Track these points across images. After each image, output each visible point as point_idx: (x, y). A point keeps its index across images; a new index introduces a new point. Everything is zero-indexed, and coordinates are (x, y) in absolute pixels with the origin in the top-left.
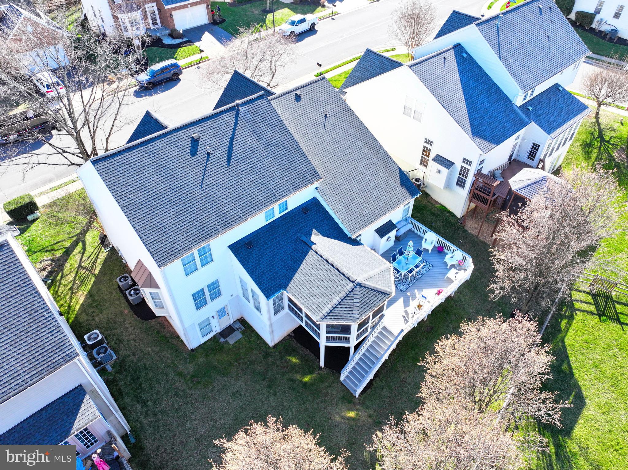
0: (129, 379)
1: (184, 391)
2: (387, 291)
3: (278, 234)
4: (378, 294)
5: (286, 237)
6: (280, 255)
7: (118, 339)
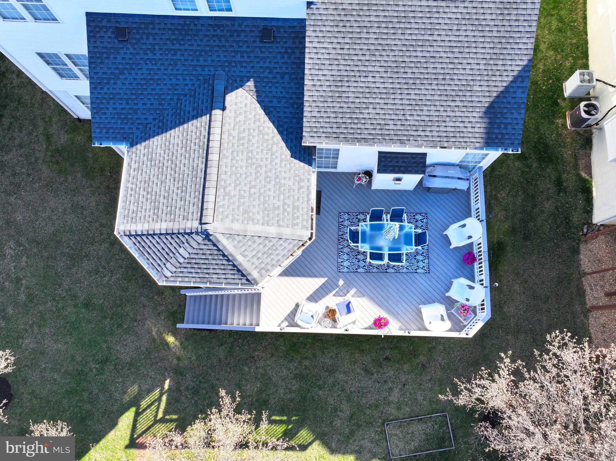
1: (37, 159)
2: (250, 274)
3: (186, 47)
4: (230, 267)
5: (195, 63)
6: (162, 86)
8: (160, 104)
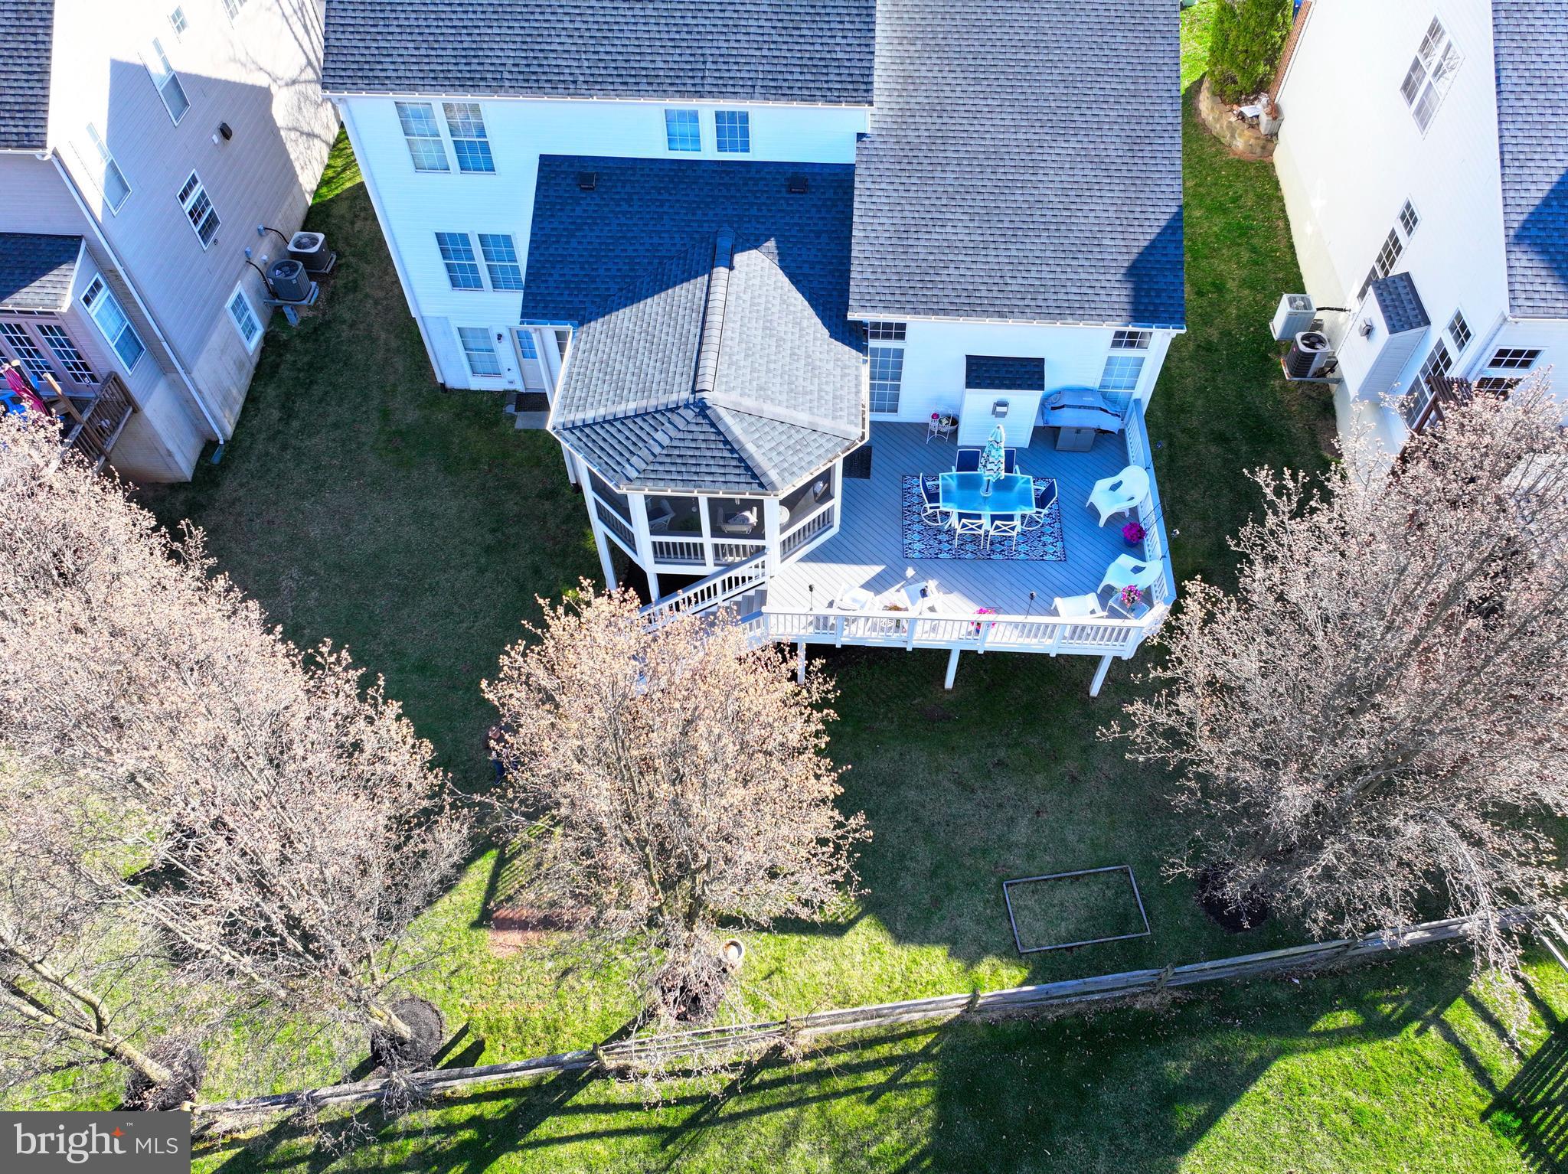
1: (360, 445)
5: (690, 217)
6: (637, 247)
8: (631, 270)
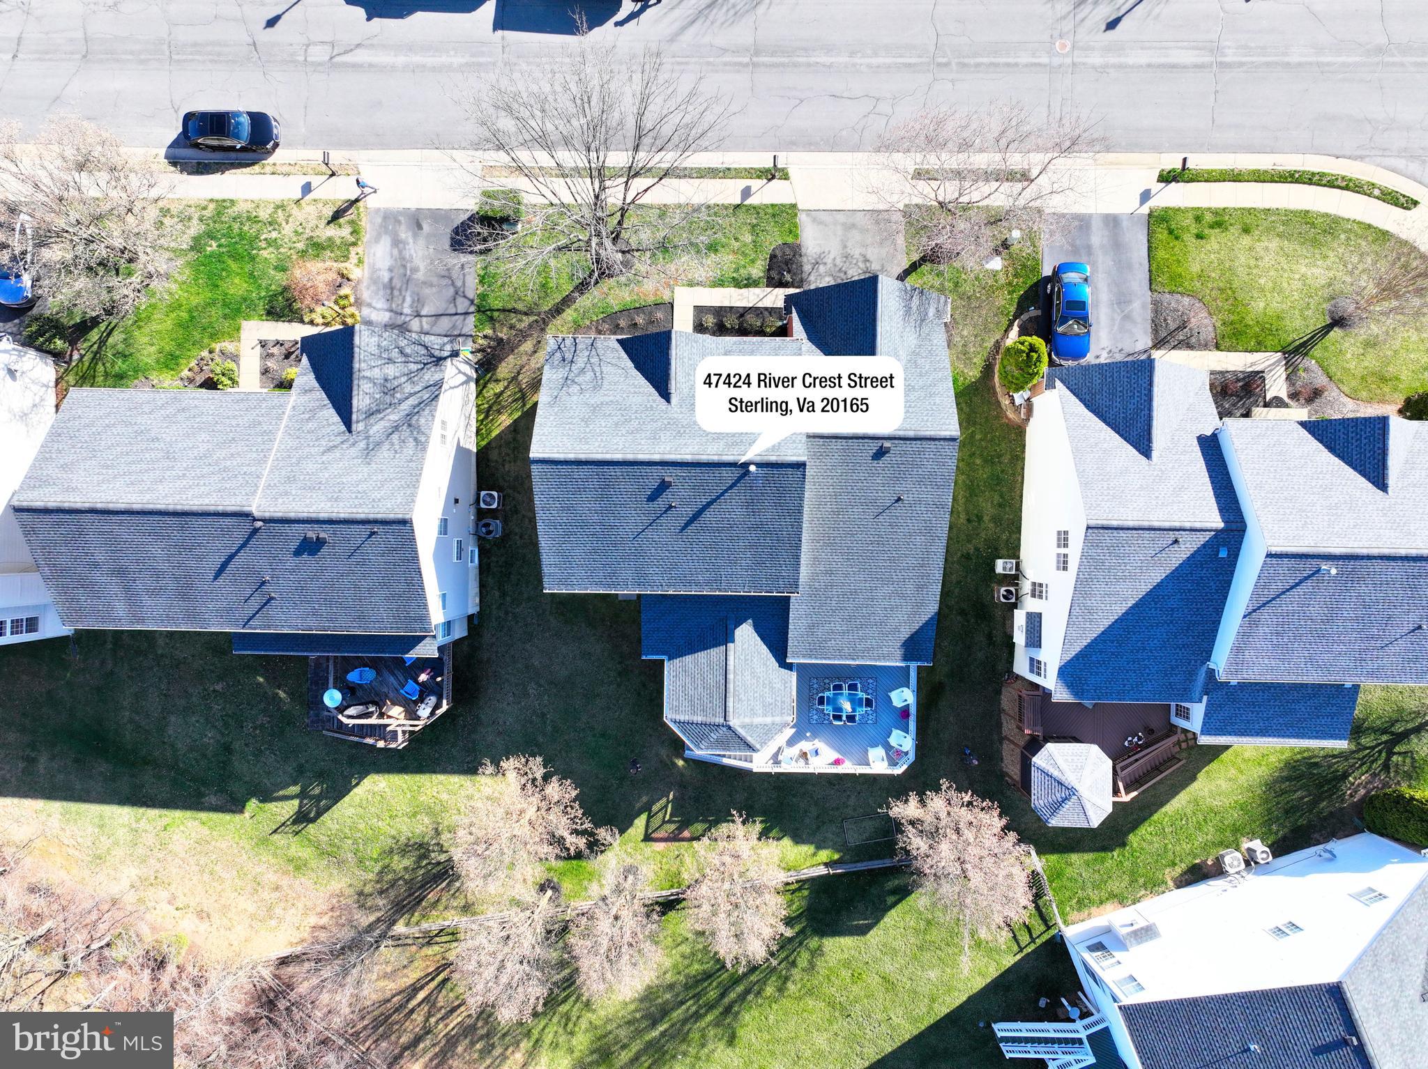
0: (503, 559)
1: (544, 611)
4: (740, 742)
7: (515, 506)
